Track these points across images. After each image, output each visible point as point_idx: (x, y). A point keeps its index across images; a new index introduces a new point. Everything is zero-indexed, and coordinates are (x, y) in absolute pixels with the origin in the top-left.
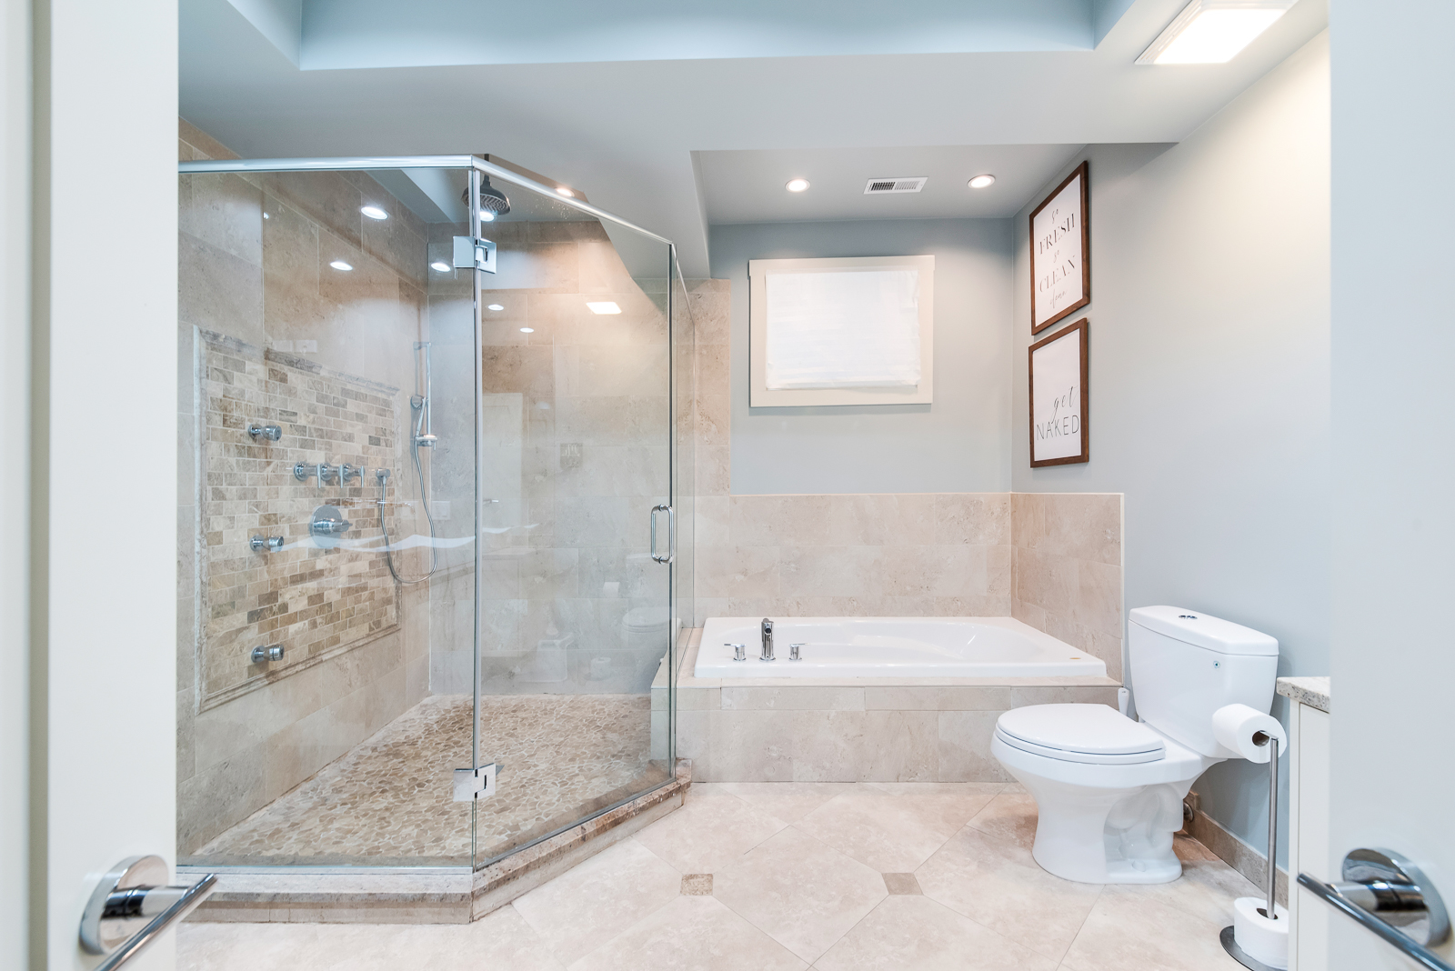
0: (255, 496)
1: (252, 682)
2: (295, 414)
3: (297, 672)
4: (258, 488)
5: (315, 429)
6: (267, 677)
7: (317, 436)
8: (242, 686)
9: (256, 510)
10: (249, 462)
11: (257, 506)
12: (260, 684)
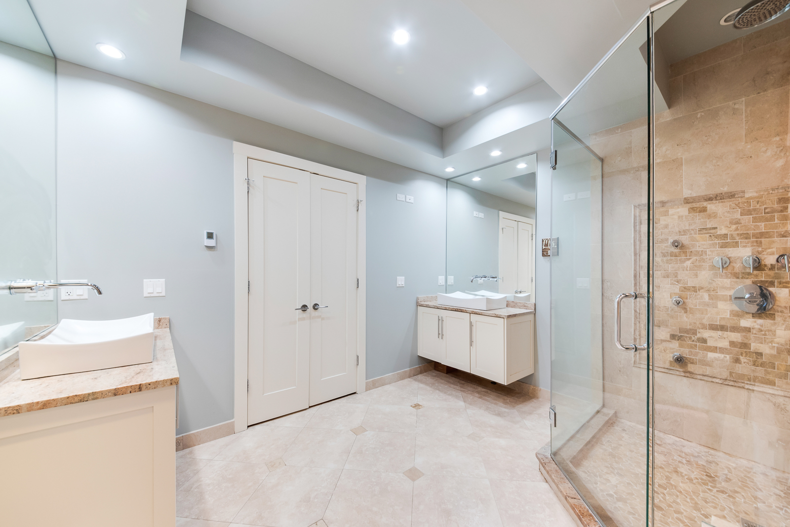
0: (676, 277)
1: (671, 369)
2: (715, 228)
3: (712, 382)
4: (679, 272)
5: (738, 234)
6: (684, 372)
7: (739, 239)
8: (664, 368)
9: (677, 283)
10: (671, 260)
11: (678, 282)
12: (678, 373)
